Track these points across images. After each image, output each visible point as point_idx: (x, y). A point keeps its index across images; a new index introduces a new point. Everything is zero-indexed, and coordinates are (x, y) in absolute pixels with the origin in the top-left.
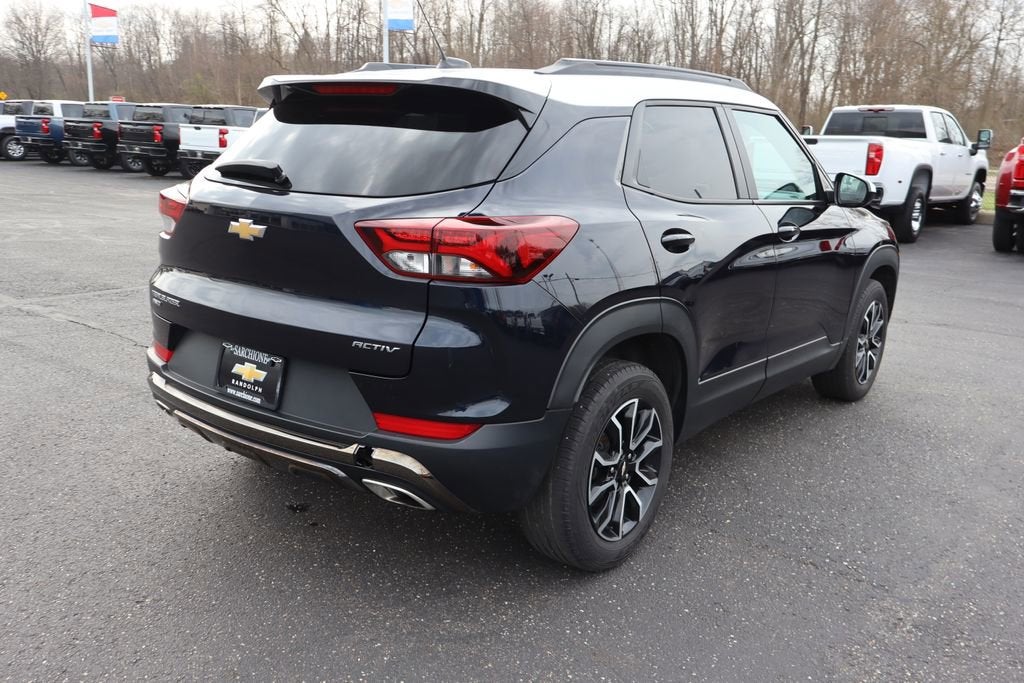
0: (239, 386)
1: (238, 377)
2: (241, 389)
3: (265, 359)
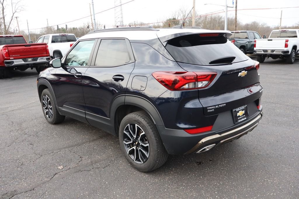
0: (240, 119)
1: (239, 116)
2: (241, 119)
3: (243, 107)
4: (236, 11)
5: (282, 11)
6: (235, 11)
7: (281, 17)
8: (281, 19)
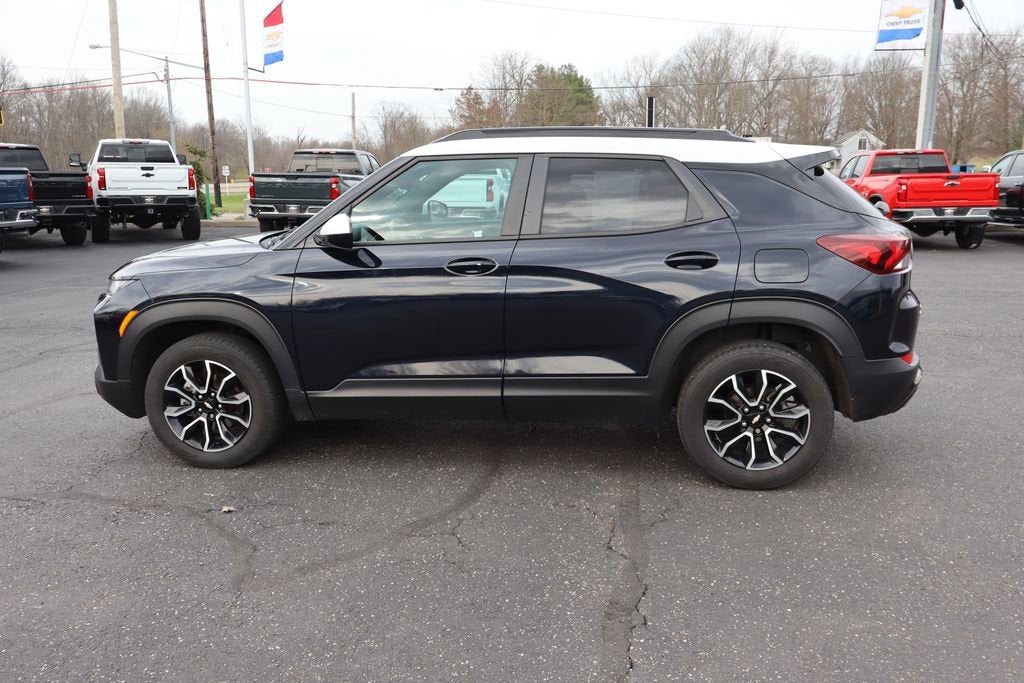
4: (208, 80)
5: (353, 95)
6: (204, 81)
7: (354, 113)
8: (353, 117)
